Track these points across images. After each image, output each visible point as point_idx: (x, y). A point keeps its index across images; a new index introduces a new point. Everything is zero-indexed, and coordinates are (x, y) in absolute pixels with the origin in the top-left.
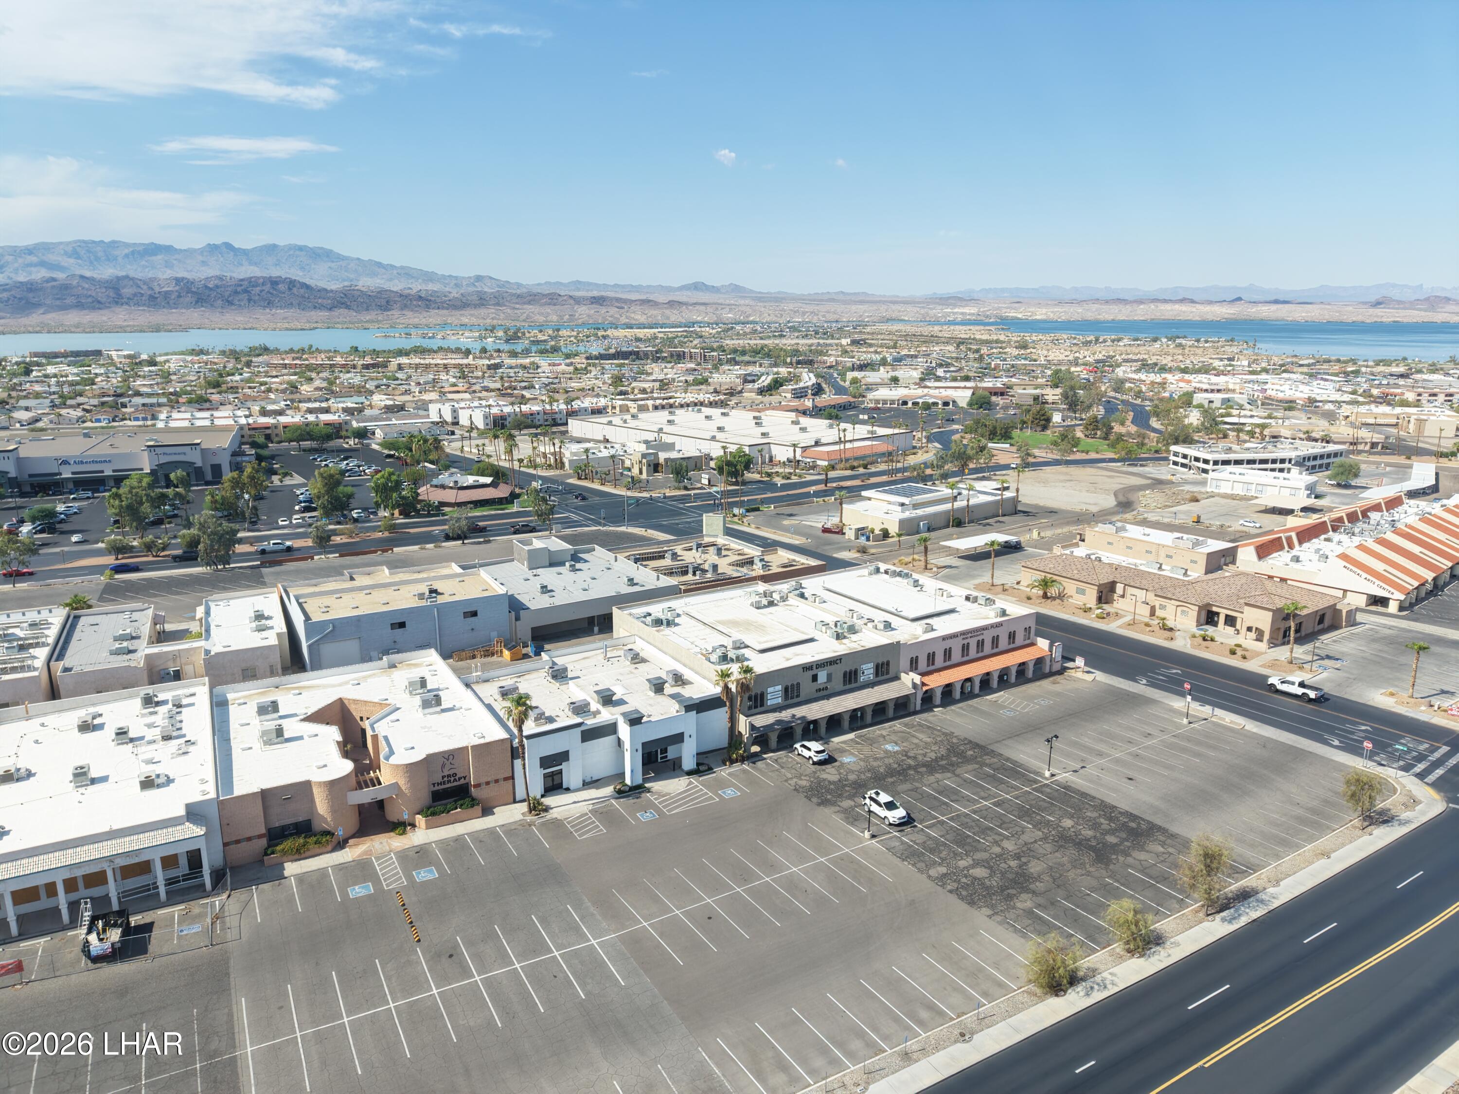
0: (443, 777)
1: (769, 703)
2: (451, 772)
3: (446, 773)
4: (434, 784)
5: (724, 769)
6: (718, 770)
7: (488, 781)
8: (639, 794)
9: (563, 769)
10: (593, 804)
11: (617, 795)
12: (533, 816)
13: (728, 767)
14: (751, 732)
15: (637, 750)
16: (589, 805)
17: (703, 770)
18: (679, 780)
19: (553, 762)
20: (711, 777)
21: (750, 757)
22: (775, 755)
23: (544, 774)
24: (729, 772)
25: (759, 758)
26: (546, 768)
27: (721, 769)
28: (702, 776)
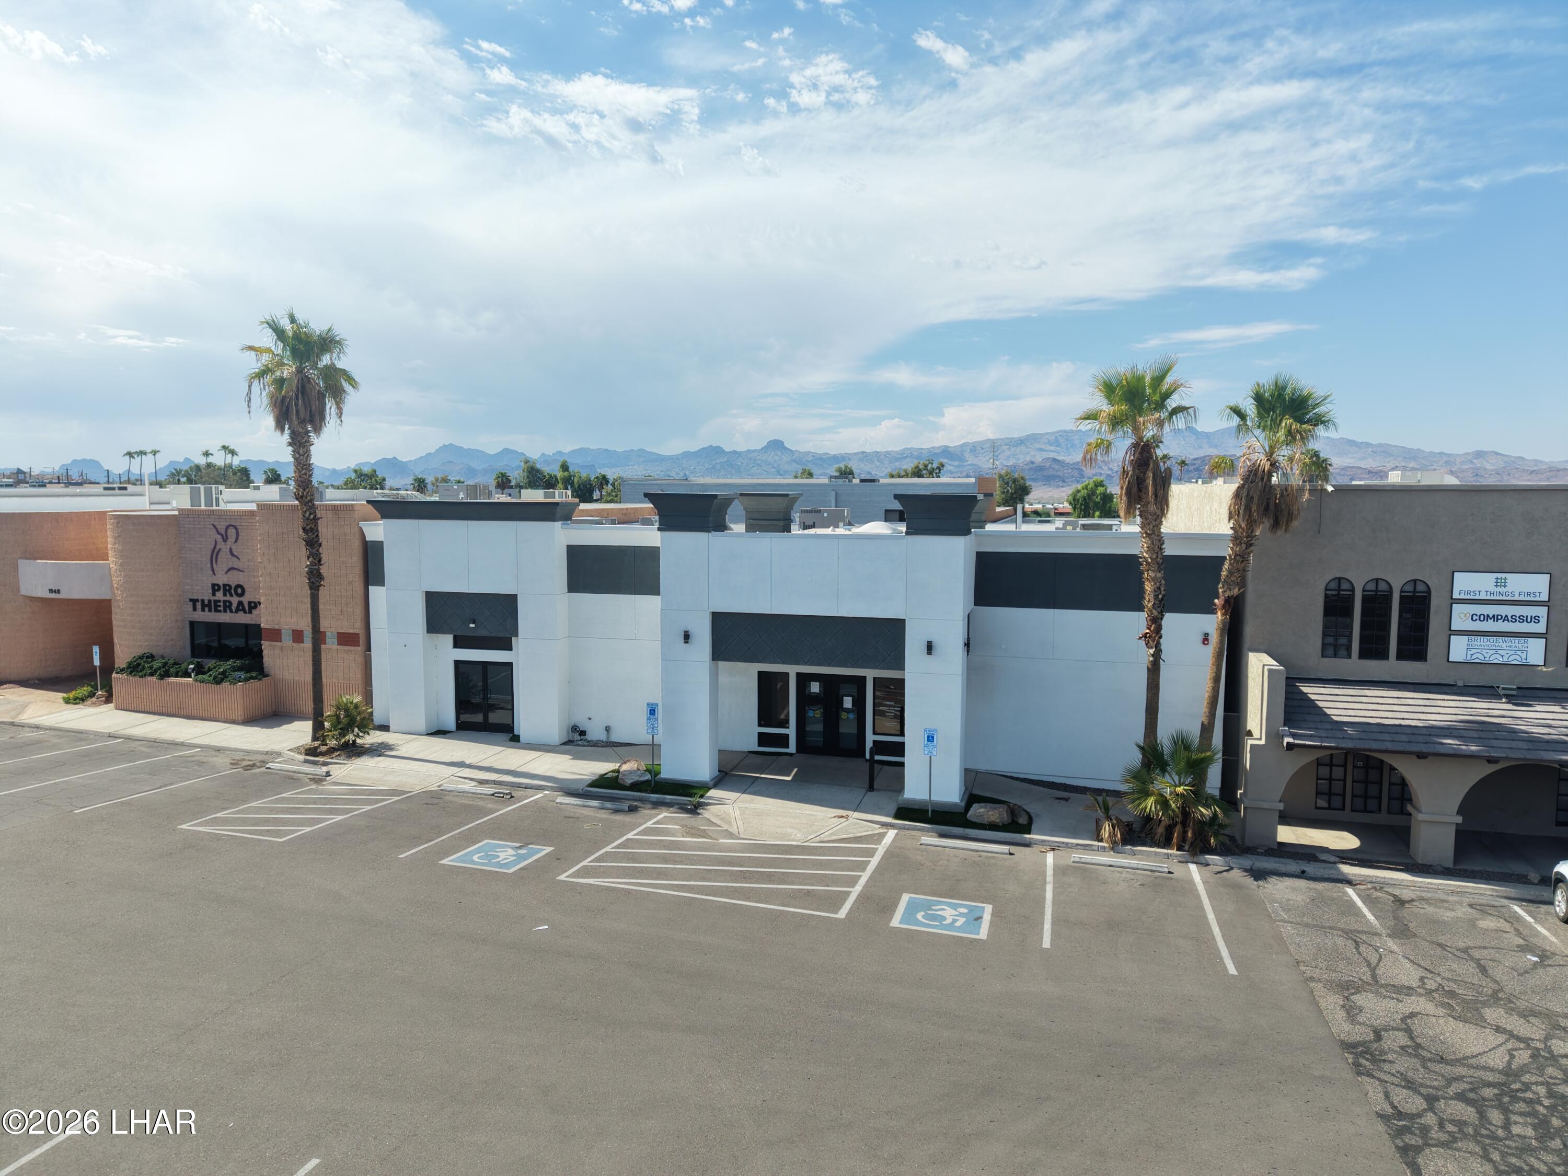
0: (215, 588)
1: (1459, 650)
2: (233, 579)
3: (221, 579)
4: (194, 601)
5: (1077, 845)
6: (1048, 841)
7: (299, 628)
8: (657, 805)
9: (510, 665)
10: (482, 782)
11: (581, 787)
12: (306, 754)
13: (1104, 848)
14: (1285, 725)
15: (687, 637)
16: (469, 782)
17: (974, 819)
18: (842, 817)
19: (472, 625)
20: (977, 851)
21: (1259, 854)
22: (1413, 881)
23: (457, 663)
24: (1083, 860)
25: (1305, 869)
26: (459, 643)
27: (1063, 843)
28: (942, 835)
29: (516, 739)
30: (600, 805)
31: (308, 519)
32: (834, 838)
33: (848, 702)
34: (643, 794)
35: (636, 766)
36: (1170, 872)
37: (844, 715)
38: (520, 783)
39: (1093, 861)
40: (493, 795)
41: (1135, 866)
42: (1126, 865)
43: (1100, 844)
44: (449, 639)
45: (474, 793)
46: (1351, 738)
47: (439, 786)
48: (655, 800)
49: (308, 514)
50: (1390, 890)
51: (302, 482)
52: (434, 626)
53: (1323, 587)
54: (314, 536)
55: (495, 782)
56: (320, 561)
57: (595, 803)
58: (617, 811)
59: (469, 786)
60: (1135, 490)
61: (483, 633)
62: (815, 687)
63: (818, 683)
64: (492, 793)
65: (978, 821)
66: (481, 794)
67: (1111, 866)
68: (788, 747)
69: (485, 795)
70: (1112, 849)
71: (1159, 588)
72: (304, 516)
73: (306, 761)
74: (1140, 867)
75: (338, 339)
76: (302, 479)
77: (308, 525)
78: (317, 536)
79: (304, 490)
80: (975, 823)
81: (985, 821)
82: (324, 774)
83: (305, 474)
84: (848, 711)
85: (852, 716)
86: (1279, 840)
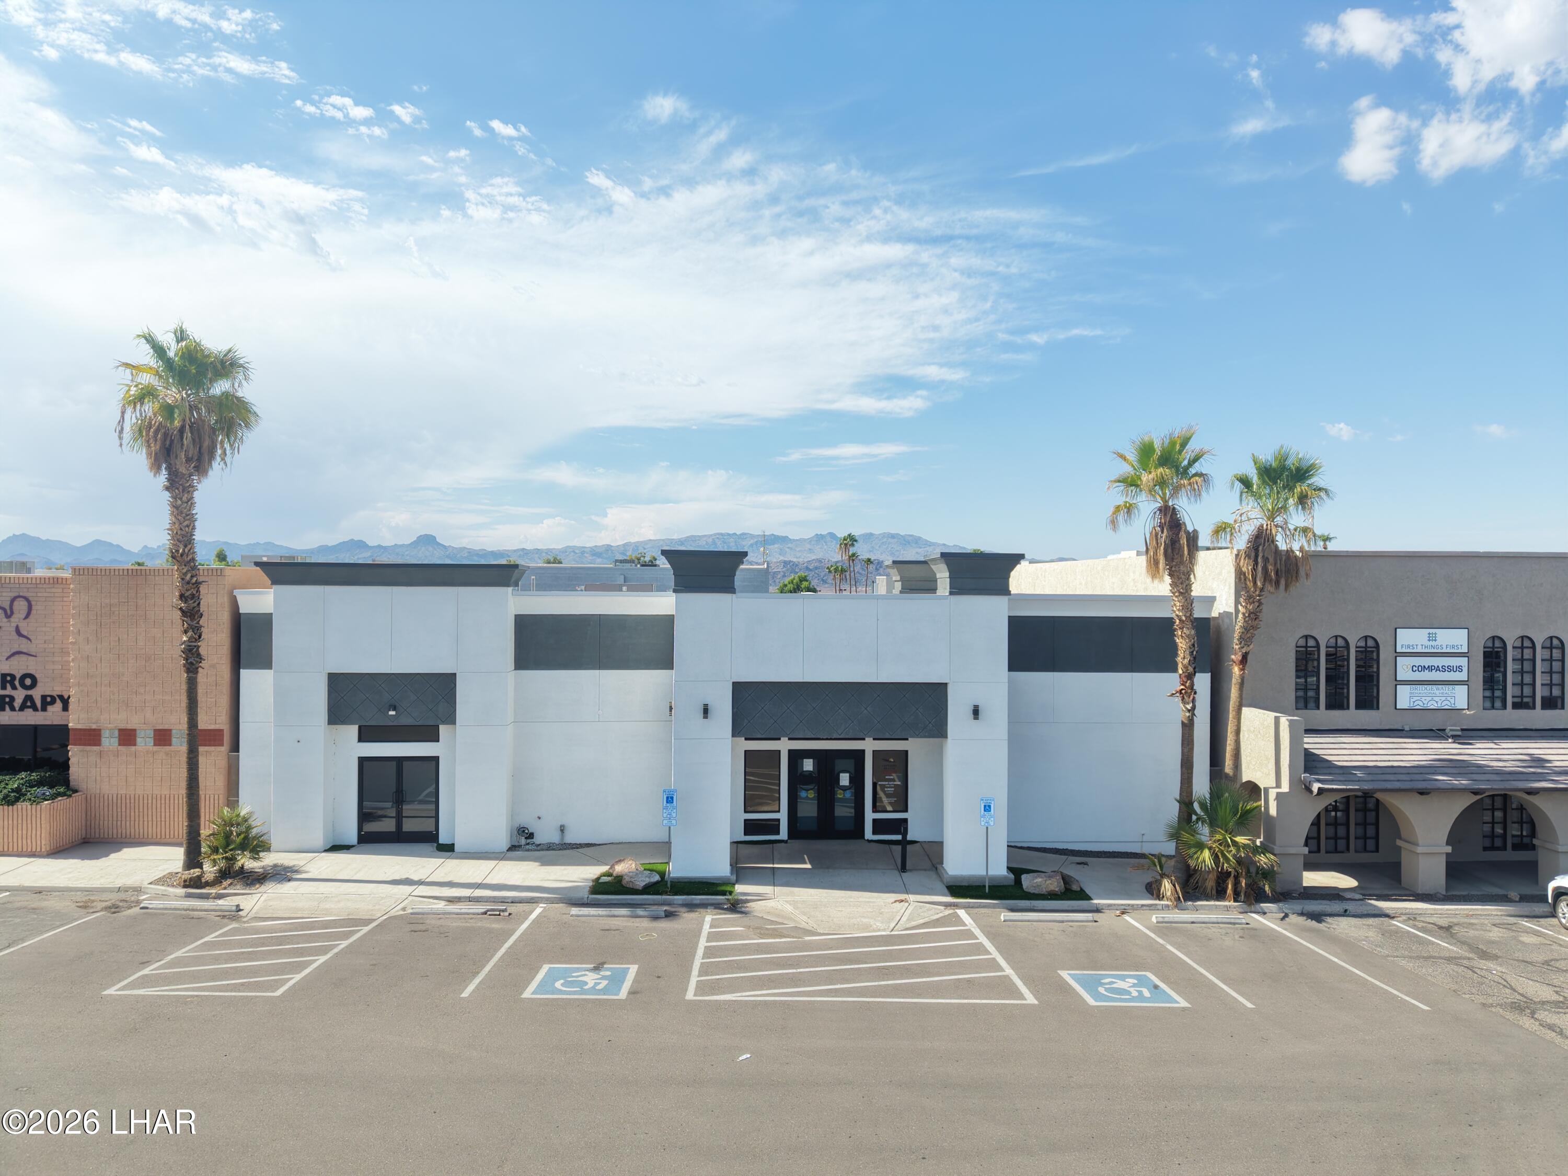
1: (1405, 698)
2: (18, 667)
5: (1143, 905)
6: (1115, 905)
7: (129, 727)
8: (692, 907)
9: (436, 759)
10: (451, 900)
11: (585, 894)
12: (185, 886)
13: (1167, 906)
14: (1305, 772)
15: (706, 711)
16: (435, 901)
17: (1032, 891)
18: (902, 901)
19: (392, 713)
20: (1063, 922)
21: (1294, 898)
22: (1435, 909)
23: (362, 761)
24: (1166, 920)
25: (1347, 908)
26: (365, 736)
27: (1129, 905)
28: (1013, 910)
29: (448, 849)
30: (629, 913)
31: (188, 583)
32: (914, 923)
33: (845, 779)
34: (664, 897)
35: (633, 866)
36: (1247, 924)
37: (840, 795)
38: (505, 898)
39: (1176, 920)
40: (485, 913)
41: (1215, 920)
42: (1207, 920)
43: (1162, 902)
44: (353, 730)
45: (457, 914)
46: (1360, 780)
47: (404, 909)
48: (680, 902)
49: (189, 576)
50: (1422, 919)
51: (183, 536)
52: (336, 716)
53: (1294, 644)
54: (195, 604)
55: (470, 899)
56: (200, 637)
57: (623, 911)
58: (656, 918)
59: (441, 905)
60: (1170, 551)
61: (406, 721)
62: (808, 765)
63: (811, 760)
64: (483, 911)
65: (1036, 892)
66: (468, 914)
67: (1193, 923)
68: (778, 833)
69: (474, 914)
70: (1176, 906)
71: (1193, 645)
72: (183, 579)
73: (189, 896)
74: (1220, 920)
75: (241, 362)
76: (183, 533)
77: (187, 590)
78: (199, 604)
79: (186, 546)
80: (1034, 894)
81: (1044, 891)
82: (234, 908)
83: (188, 526)
84: (844, 789)
85: (848, 794)
86: (1305, 885)
